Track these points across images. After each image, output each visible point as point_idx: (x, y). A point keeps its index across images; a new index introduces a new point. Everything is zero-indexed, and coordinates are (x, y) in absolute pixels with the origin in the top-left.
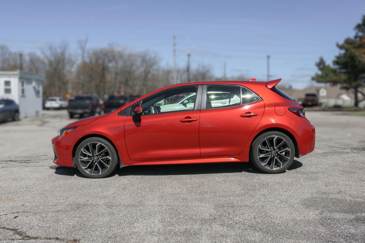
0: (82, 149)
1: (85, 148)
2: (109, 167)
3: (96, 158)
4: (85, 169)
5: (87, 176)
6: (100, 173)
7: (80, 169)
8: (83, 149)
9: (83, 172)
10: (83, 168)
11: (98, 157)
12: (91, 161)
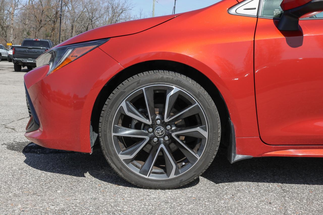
0: (123, 104)
1: (131, 102)
2: (199, 158)
3: (160, 130)
4: (127, 161)
5: (133, 183)
6: (172, 176)
7: (112, 160)
8: (127, 104)
9: (121, 170)
10: (122, 157)
11: (166, 129)
12: (148, 138)
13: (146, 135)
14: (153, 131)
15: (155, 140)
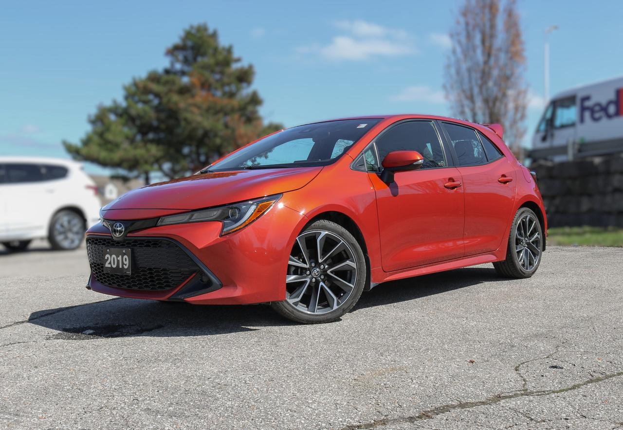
13: (305, 277)
14: (310, 274)
15: (314, 280)
